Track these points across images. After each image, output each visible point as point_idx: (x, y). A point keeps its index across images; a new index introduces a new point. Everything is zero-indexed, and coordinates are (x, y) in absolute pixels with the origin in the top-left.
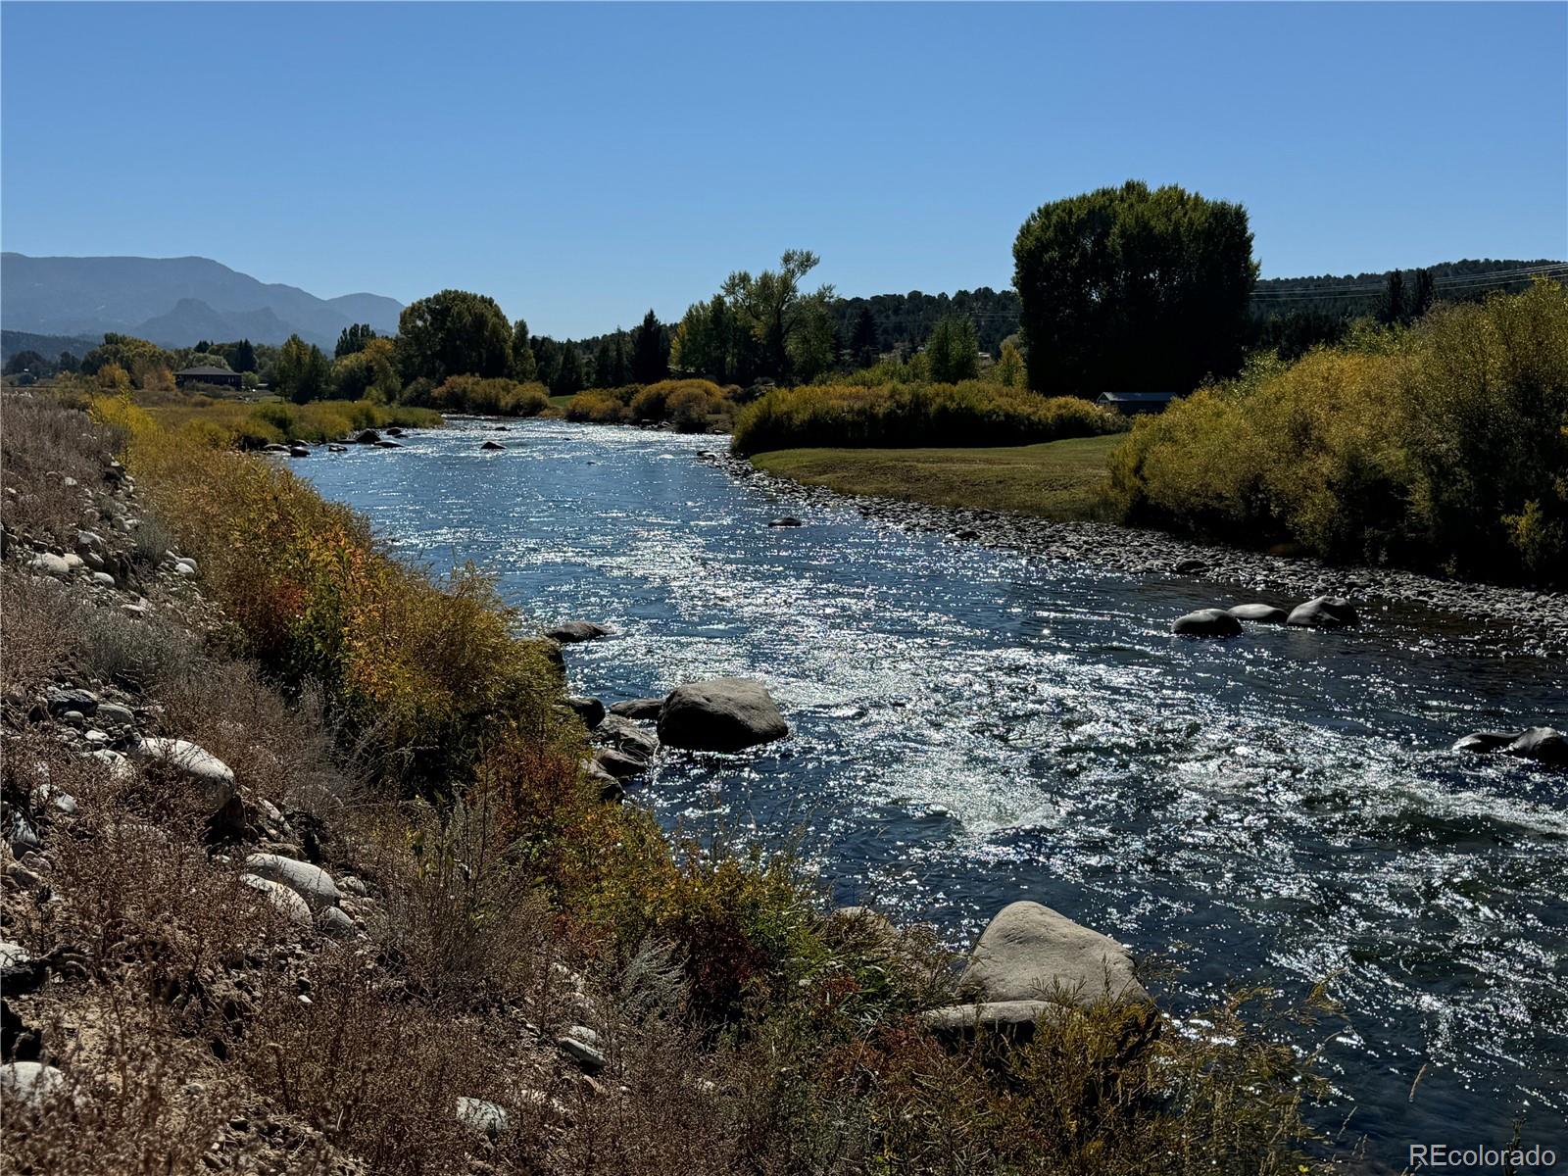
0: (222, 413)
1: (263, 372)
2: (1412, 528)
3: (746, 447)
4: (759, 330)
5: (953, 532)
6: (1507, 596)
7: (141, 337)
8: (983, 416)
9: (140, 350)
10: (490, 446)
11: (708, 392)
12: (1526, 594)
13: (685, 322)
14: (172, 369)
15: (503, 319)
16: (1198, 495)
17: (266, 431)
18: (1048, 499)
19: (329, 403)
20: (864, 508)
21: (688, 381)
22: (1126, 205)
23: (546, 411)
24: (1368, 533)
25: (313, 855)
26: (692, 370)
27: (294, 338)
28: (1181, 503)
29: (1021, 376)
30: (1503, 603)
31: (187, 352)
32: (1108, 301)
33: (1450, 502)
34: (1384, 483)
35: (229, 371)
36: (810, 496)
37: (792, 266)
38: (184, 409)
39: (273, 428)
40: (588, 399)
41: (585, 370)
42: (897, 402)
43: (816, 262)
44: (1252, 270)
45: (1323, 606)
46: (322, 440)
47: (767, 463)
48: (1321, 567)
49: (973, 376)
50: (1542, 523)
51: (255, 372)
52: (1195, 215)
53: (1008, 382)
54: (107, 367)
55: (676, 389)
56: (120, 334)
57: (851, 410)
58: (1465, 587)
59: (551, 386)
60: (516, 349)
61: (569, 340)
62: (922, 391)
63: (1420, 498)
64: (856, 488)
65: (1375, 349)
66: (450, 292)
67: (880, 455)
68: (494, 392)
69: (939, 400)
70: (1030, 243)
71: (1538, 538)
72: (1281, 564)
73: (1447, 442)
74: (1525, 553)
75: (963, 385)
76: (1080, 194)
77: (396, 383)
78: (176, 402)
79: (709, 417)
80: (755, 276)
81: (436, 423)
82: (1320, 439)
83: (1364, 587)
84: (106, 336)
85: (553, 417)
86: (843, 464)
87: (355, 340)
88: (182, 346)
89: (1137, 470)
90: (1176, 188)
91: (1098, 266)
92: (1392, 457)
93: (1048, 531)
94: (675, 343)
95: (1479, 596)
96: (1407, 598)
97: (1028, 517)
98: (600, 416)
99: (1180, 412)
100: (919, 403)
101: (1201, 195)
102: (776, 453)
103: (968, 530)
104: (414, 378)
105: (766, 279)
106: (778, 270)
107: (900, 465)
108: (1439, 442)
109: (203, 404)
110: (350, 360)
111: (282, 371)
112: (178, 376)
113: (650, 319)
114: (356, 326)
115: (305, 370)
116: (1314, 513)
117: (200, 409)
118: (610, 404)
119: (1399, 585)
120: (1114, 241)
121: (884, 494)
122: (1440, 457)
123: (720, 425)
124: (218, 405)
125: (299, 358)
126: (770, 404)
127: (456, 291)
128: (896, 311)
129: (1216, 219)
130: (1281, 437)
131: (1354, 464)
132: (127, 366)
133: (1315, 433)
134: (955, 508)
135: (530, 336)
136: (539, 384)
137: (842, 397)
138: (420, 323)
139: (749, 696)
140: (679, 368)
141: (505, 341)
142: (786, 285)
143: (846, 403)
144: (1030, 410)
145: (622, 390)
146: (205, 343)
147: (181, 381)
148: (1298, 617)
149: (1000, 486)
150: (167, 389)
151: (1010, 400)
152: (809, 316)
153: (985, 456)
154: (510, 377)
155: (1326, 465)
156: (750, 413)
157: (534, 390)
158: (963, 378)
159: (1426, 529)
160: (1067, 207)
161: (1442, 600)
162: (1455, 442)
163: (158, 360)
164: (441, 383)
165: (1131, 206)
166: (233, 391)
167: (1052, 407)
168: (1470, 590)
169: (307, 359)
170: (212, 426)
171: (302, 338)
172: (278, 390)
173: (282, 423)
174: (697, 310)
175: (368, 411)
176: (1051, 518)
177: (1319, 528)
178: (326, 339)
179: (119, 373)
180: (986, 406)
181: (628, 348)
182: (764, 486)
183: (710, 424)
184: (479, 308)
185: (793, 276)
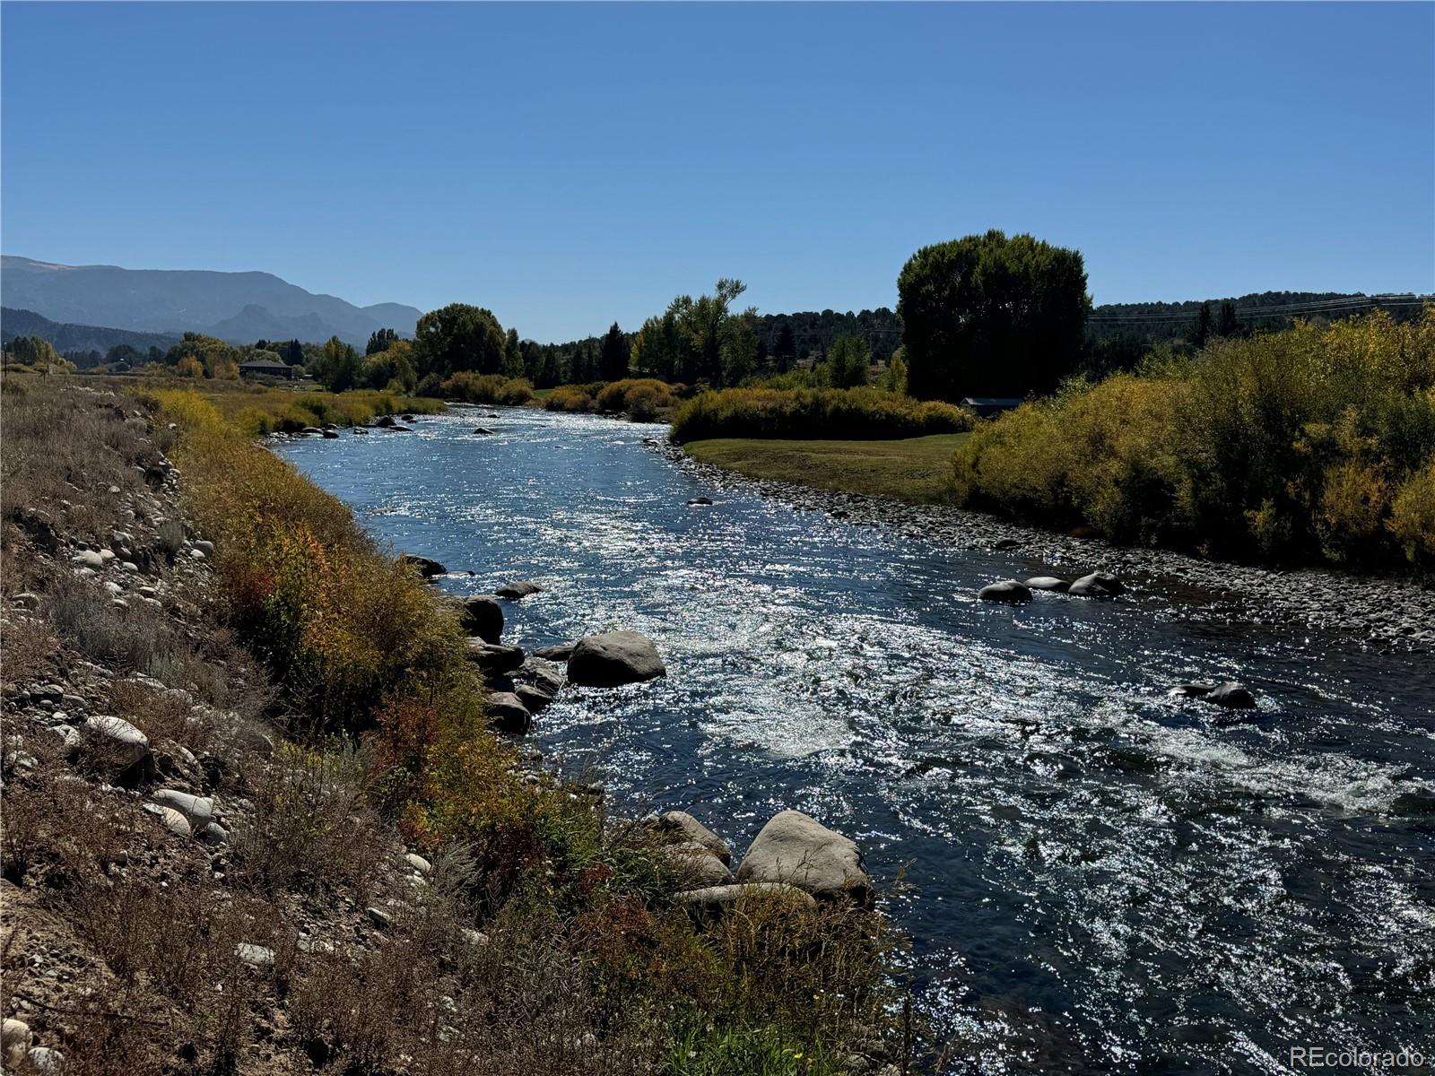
0: (273, 400)
1: (309, 365)
2: (1178, 518)
3: (679, 438)
4: (697, 341)
5: (830, 511)
6: (1244, 573)
7: (213, 335)
8: (868, 416)
9: (212, 346)
10: (480, 431)
11: (658, 389)
12: (1259, 572)
13: (643, 333)
14: (237, 361)
15: (498, 327)
16: (1018, 488)
17: (305, 417)
18: (907, 485)
19: (360, 392)
20: (765, 490)
21: (643, 380)
22: (987, 250)
23: (531, 402)
24: (1144, 520)
26: (647, 371)
27: (334, 339)
28: (1005, 493)
29: (902, 384)
30: (1242, 579)
31: (249, 349)
32: (971, 327)
33: (1207, 499)
34: (1159, 482)
35: (282, 364)
36: (724, 478)
37: (724, 292)
38: (244, 396)
39: (311, 415)
40: (563, 393)
41: (562, 369)
42: (801, 403)
43: (743, 289)
44: (1086, 303)
45: (1097, 580)
46: (349, 424)
47: (695, 450)
48: (1107, 547)
49: (864, 383)
50: (1276, 517)
51: (303, 365)
52: (1041, 258)
53: (892, 389)
54: (185, 360)
55: (632, 387)
56: (197, 332)
57: (764, 409)
58: (1214, 565)
59: (535, 381)
60: (508, 351)
61: (552, 344)
62: (821, 395)
63: (1184, 494)
64: (762, 473)
65: (1161, 375)
66: (457, 305)
67: (784, 446)
68: (490, 386)
69: (834, 402)
70: (911, 278)
71: (1271, 529)
72: (1077, 543)
73: (1206, 452)
74: (1261, 540)
75: (855, 391)
76: (952, 240)
77: (413, 376)
78: (238, 389)
79: (658, 410)
80: (695, 299)
81: (441, 410)
82: (1111, 446)
83: (1136, 564)
84: (185, 335)
85: (535, 408)
86: (755, 453)
87: (381, 341)
88: (245, 344)
89: (974, 465)
90: (1028, 236)
91: (964, 297)
92: (1166, 462)
93: (903, 513)
94: (634, 349)
95: (1223, 573)
96: (1168, 573)
97: (891, 500)
98: (573, 406)
99: (1008, 422)
100: (818, 404)
101: (1048, 242)
102: (705, 442)
103: (841, 510)
104: (428, 373)
105: (704, 302)
106: (713, 294)
107: (798, 454)
108: (1200, 451)
109: (258, 392)
110: (377, 358)
111: (323, 366)
112: (241, 368)
113: (614, 330)
114: (383, 330)
115: (342, 364)
116: (1103, 504)
117: (256, 396)
118: (580, 397)
119: (1164, 563)
120: (977, 277)
121: (781, 478)
122: (1201, 464)
123: (666, 416)
124: (272, 393)
125: (337, 355)
126: (701, 403)
127: (462, 305)
128: (813, 325)
129: (1057, 262)
130: (1082, 443)
131: (1136, 468)
132: (202, 358)
133: (1108, 441)
134: (835, 492)
135: (520, 340)
136: (526, 381)
137: (758, 399)
138: (432, 330)
139: (638, 647)
140: (637, 369)
141: (500, 345)
142: (720, 306)
143: (760, 403)
144: (906, 411)
145: (591, 386)
146: (264, 342)
147: (244, 372)
148: (1077, 588)
149: (872, 475)
150: (232, 378)
151: (891, 403)
152: (737, 332)
153: (867, 448)
154: (503, 373)
155: (1114, 467)
156: (688, 407)
157: (521, 385)
158: (854, 385)
159: (1188, 519)
160: (941, 250)
161: (1194, 576)
162: (1213, 452)
163: (226, 354)
164: (448, 378)
165: (991, 250)
166: (285, 381)
167: (924, 409)
168: (1217, 569)
169: (343, 356)
170: (261, 413)
171: (340, 339)
172: (320, 381)
173: (318, 410)
174: (652, 324)
175: (388, 400)
176: (908, 501)
177: (1107, 517)
178: (359, 340)
179: (195, 364)
180: (871, 408)
181: (597, 352)
182: (691, 469)
183: (658, 415)
184: (480, 318)
185: (725, 300)
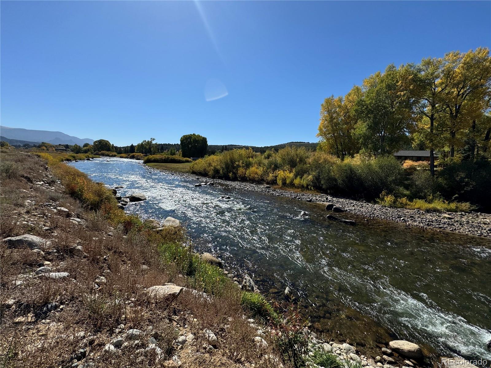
0: (63, 155)
2: (220, 175)
3: (145, 163)
4: (147, 147)
7: (48, 143)
9: (48, 145)
11: (140, 155)
12: (231, 182)
13: (137, 146)
14: (54, 148)
15: (110, 144)
16: (199, 171)
17: (71, 158)
18: (183, 170)
19: (82, 154)
24: (216, 175)
25: (78, 218)
26: (138, 152)
28: (197, 171)
29: (181, 155)
30: (228, 183)
31: (57, 145)
32: (191, 147)
33: (224, 172)
34: (218, 170)
35: (65, 148)
37: (152, 140)
38: (57, 154)
40: (123, 155)
41: (122, 151)
42: (165, 158)
43: (155, 139)
44: (207, 145)
45: (210, 183)
46: (81, 159)
47: (148, 165)
48: (211, 179)
50: (232, 174)
51: (69, 149)
52: (201, 138)
53: (180, 156)
54: (42, 147)
55: (136, 154)
56: (45, 142)
58: (225, 181)
59: (117, 153)
60: (112, 148)
61: (120, 147)
62: (168, 156)
63: (221, 171)
64: (159, 168)
65: (218, 155)
66: (102, 140)
67: (163, 164)
68: (108, 153)
69: (171, 158)
70: (182, 139)
72: (207, 178)
74: (231, 177)
75: (174, 156)
77: (93, 151)
78: (55, 153)
80: (147, 141)
81: (99, 157)
82: (212, 165)
83: (215, 181)
84: (42, 142)
85: (118, 157)
86: (158, 165)
87: (86, 145)
88: (56, 145)
89: (193, 167)
90: (199, 135)
91: (190, 143)
92: (219, 167)
93: (182, 174)
94: (136, 148)
97: (180, 172)
99: (197, 161)
100: (168, 158)
101: (202, 136)
102: (149, 163)
104: (96, 151)
106: (150, 140)
108: (223, 166)
109: (60, 153)
110: (85, 148)
111: (74, 149)
113: (132, 145)
114: (86, 143)
115: (78, 149)
116: (211, 173)
118: (126, 156)
119: (219, 181)
120: (192, 140)
121: (163, 169)
125: (77, 147)
126: (148, 157)
128: (166, 146)
129: (203, 139)
130: (208, 164)
131: (215, 168)
132: (46, 147)
134: (172, 171)
135: (114, 146)
138: (97, 143)
139: (141, 195)
140: (136, 151)
141: (110, 147)
142: (151, 142)
143: (159, 157)
144: (182, 159)
145: (128, 154)
146: (60, 144)
147: (56, 150)
148: (208, 184)
149: (177, 169)
150: (54, 151)
151: (180, 158)
152: (154, 146)
154: (111, 151)
155: (212, 168)
156: (146, 158)
157: (115, 153)
159: (222, 175)
160: (186, 136)
161: (223, 182)
162: (225, 166)
163: (52, 146)
164: (100, 152)
165: (194, 136)
166: (65, 151)
167: (185, 159)
170: (62, 157)
171: (77, 144)
172: (73, 152)
173: (74, 157)
174: (139, 144)
175: (88, 155)
177: (211, 175)
178: (82, 145)
179: (45, 148)
180: (177, 159)
181: (129, 148)
183: (141, 159)
184: (106, 142)
